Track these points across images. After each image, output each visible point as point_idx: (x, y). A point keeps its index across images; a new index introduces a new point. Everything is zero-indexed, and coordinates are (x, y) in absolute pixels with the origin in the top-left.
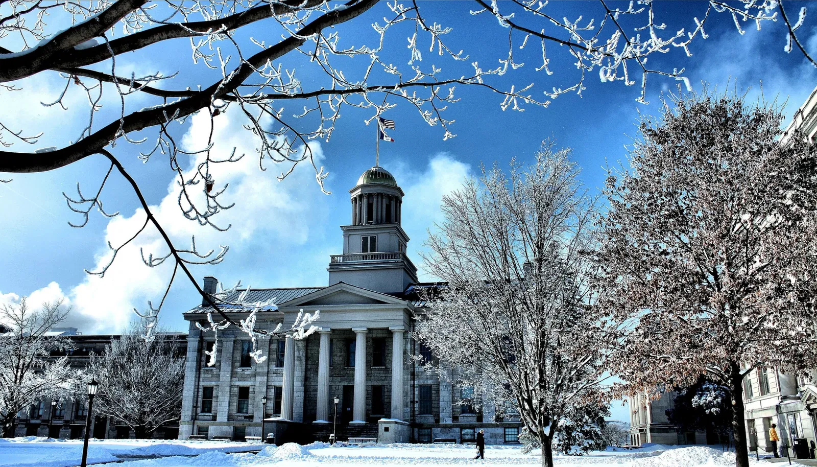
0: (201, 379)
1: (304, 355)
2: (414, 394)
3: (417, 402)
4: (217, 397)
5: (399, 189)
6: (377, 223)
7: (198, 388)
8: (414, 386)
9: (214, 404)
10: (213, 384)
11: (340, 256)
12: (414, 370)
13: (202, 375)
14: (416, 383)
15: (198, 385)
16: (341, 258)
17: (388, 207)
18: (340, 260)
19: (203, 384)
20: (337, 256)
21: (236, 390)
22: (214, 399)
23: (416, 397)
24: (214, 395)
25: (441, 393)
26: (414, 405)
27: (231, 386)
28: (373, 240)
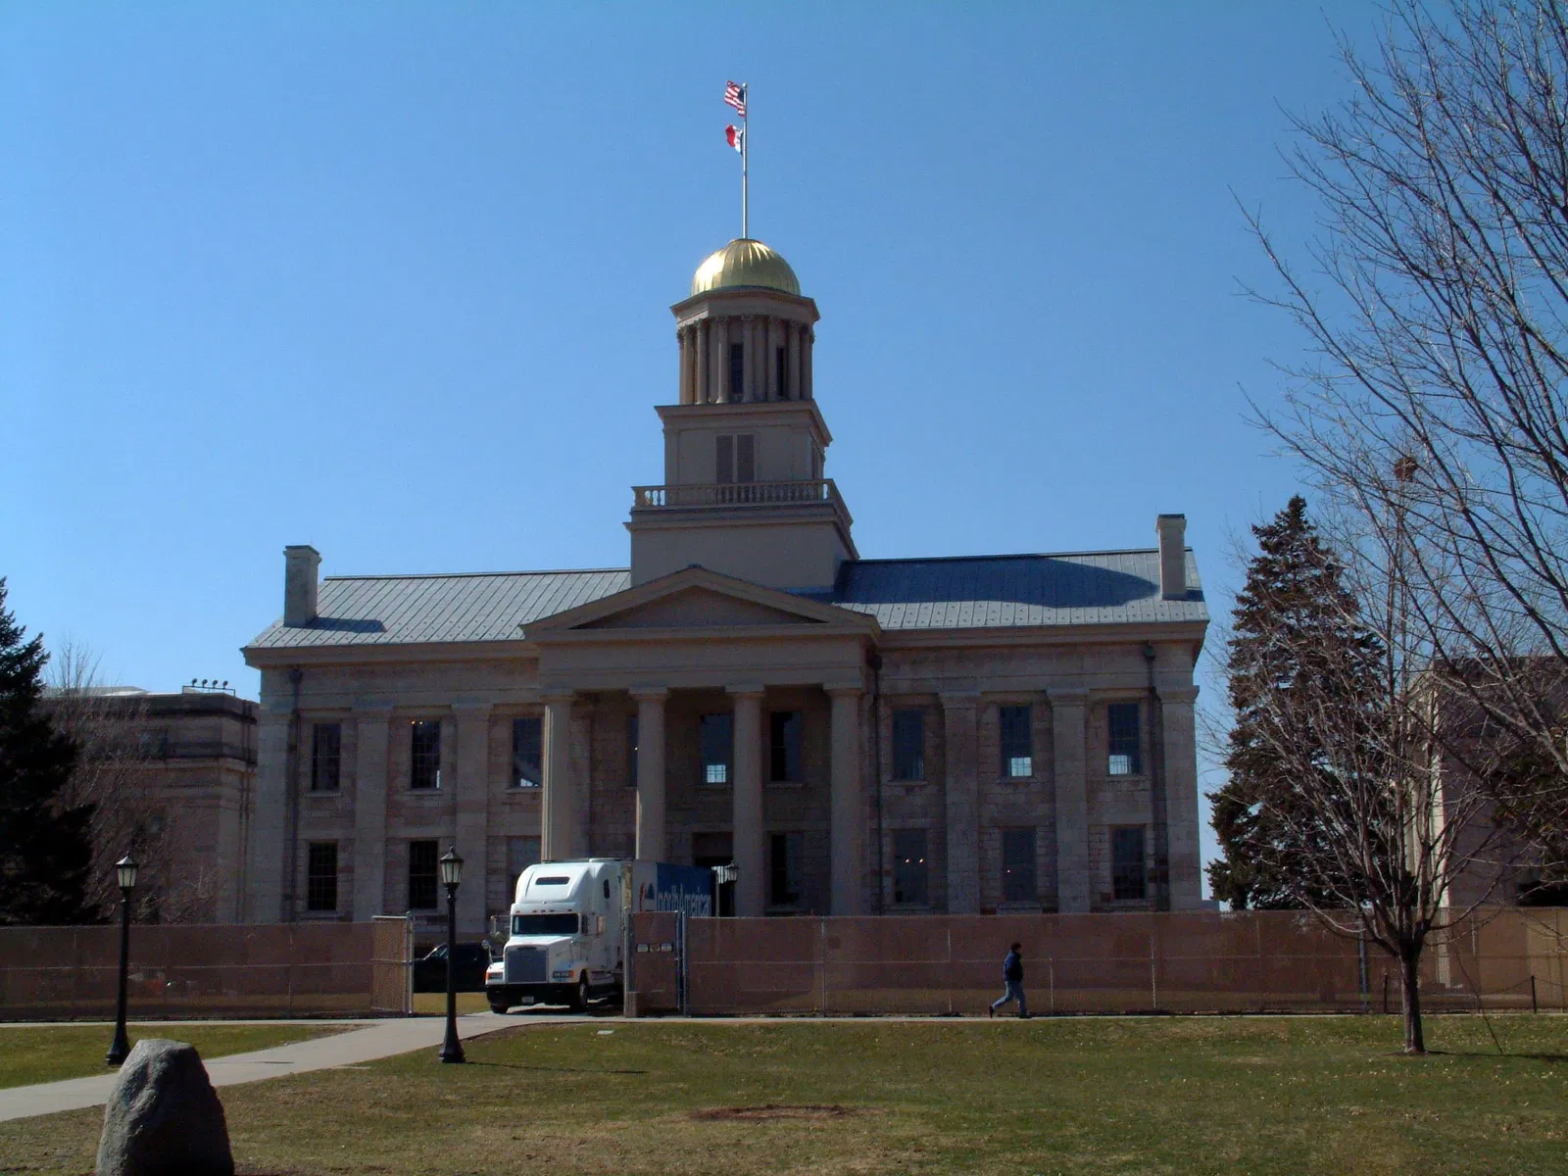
0: (301, 823)
1: (587, 754)
2: (880, 853)
3: (888, 873)
4: (350, 869)
5: (809, 304)
6: (756, 400)
7: (295, 849)
8: (879, 831)
9: (341, 888)
10: (335, 833)
11: (659, 488)
12: (879, 792)
13: (304, 814)
14: (884, 825)
15: (294, 839)
16: (663, 493)
17: (782, 354)
18: (659, 499)
19: (307, 835)
20: (652, 489)
21: (403, 851)
22: (341, 877)
23: (885, 859)
24: (340, 864)
25: (952, 852)
26: (881, 881)
27: (389, 841)
28: (747, 443)
